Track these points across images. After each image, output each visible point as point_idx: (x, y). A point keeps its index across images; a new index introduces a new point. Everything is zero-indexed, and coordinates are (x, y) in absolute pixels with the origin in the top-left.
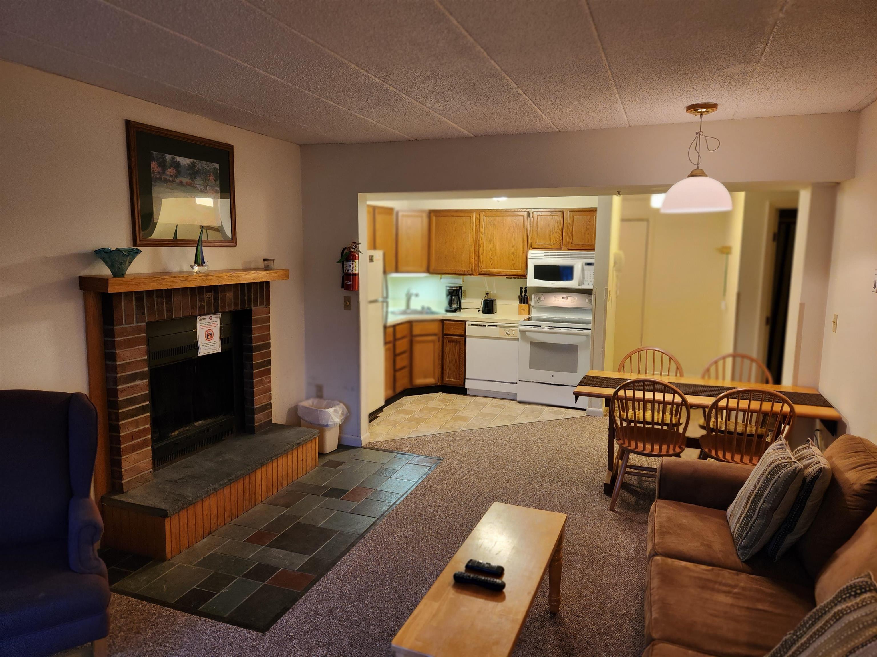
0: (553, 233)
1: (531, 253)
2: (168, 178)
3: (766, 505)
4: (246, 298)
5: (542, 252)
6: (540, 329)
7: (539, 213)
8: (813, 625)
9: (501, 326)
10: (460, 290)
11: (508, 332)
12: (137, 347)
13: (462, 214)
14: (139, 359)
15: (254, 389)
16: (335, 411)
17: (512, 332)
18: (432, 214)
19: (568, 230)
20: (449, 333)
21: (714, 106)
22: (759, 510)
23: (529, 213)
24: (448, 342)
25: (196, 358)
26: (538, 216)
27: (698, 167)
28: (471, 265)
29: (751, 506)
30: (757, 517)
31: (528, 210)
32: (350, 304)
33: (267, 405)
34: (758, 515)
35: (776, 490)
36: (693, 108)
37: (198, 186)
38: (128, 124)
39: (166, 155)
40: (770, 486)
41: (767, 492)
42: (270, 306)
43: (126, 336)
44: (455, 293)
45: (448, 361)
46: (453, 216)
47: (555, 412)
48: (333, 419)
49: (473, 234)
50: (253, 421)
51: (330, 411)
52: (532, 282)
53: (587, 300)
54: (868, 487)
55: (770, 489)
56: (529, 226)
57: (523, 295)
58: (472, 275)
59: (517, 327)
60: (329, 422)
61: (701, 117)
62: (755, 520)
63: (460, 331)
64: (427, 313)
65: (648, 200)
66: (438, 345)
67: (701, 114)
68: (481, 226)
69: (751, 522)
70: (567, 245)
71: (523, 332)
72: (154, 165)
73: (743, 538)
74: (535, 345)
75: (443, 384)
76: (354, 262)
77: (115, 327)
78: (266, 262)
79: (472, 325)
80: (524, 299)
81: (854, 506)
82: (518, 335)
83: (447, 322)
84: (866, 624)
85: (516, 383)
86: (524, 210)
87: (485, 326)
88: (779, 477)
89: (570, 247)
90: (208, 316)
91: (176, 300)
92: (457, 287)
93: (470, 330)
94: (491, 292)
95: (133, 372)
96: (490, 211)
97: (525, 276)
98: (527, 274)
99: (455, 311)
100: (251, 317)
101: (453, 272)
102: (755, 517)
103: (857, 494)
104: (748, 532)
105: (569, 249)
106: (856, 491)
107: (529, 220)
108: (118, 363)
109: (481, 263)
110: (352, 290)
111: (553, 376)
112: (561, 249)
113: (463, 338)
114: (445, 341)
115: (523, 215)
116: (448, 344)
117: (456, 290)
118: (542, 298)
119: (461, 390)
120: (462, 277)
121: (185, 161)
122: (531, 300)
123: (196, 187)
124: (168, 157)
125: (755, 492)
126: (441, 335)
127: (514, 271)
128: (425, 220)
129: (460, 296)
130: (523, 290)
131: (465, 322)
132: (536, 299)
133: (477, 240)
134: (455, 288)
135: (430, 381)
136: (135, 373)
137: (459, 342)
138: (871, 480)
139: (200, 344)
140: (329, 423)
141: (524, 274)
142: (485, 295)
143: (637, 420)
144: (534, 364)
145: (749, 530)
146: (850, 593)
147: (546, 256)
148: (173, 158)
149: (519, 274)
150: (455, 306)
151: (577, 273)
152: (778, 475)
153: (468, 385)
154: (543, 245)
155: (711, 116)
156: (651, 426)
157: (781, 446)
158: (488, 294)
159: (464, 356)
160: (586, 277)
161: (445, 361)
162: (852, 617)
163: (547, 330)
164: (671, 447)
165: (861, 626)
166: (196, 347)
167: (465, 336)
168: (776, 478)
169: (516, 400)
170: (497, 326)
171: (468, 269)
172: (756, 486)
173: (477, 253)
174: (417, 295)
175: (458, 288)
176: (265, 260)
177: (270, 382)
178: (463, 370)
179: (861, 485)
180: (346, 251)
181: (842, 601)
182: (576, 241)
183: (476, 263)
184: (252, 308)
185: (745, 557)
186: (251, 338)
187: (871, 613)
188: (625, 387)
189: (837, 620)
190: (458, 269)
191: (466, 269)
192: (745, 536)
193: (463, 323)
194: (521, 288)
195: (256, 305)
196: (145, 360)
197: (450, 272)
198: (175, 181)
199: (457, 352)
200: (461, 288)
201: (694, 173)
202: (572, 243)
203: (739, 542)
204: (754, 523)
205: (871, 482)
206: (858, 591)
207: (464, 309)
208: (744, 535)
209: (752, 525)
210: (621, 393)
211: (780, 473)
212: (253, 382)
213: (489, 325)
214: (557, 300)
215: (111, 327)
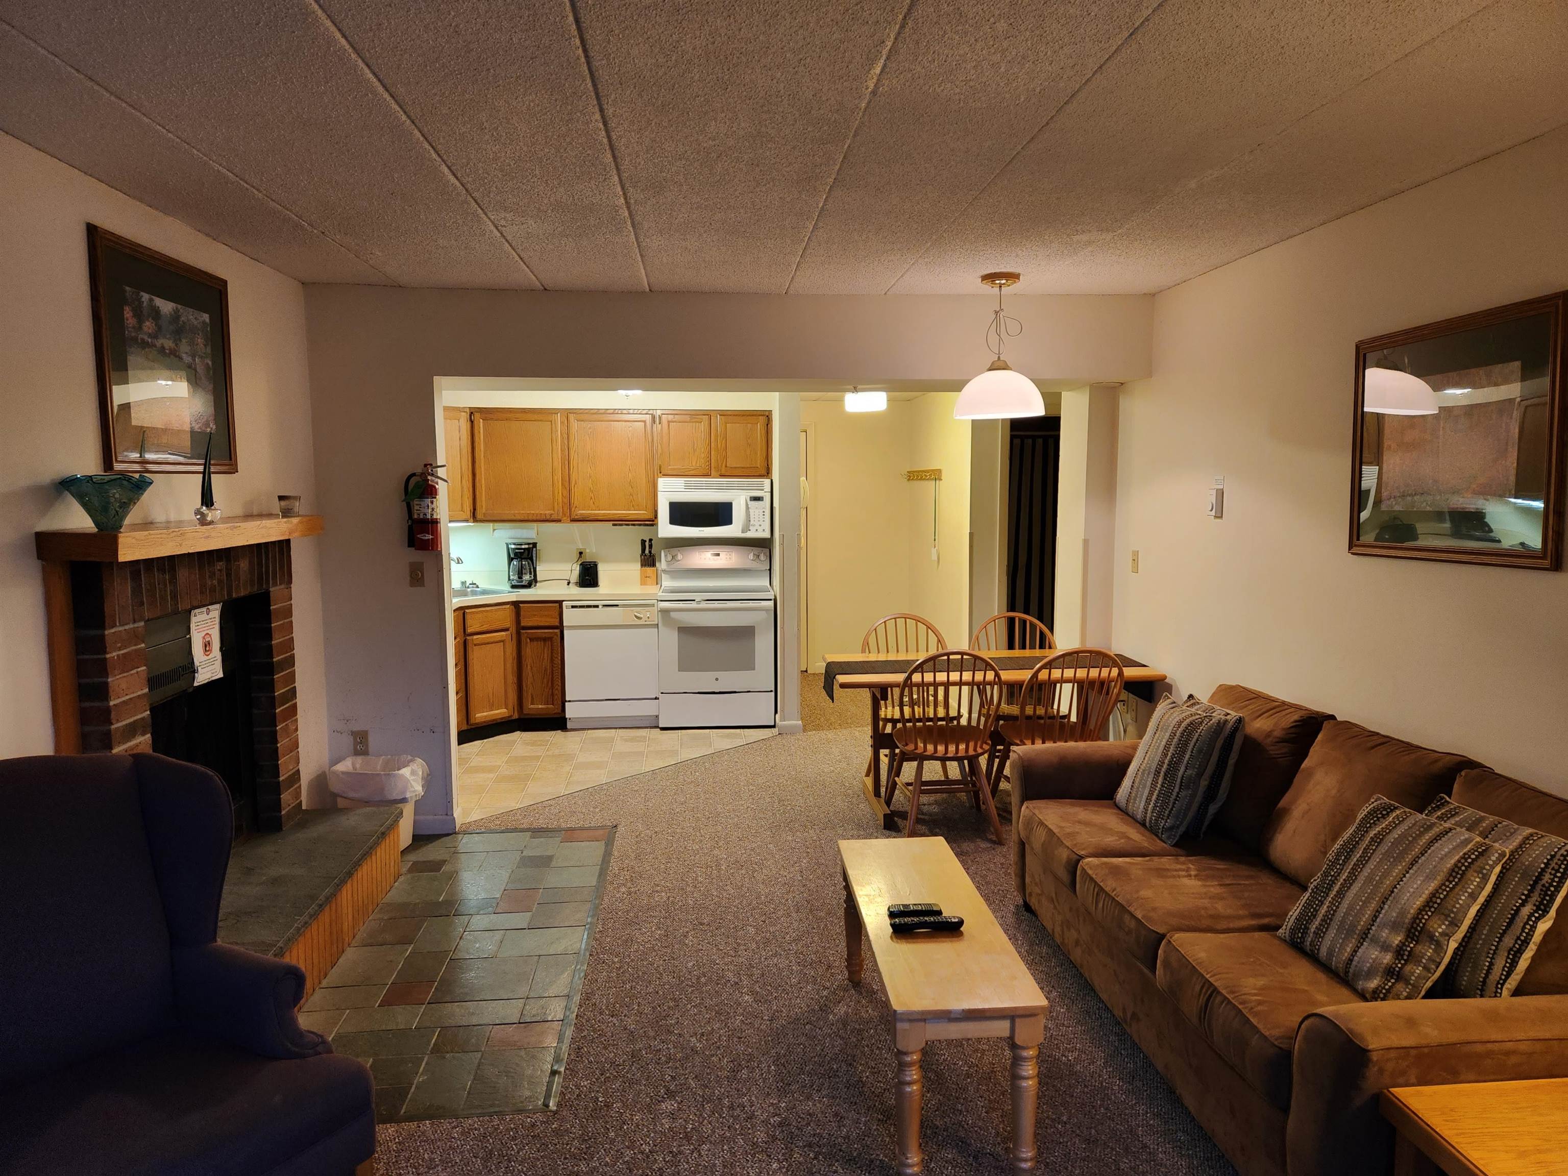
0: (695, 451)
1: (662, 483)
2: (146, 338)
3: (1191, 772)
4: (264, 570)
5: (680, 482)
6: (693, 605)
7: (671, 417)
8: (1348, 858)
9: (624, 606)
10: (534, 549)
11: (638, 615)
12: (135, 671)
13: (536, 417)
14: (139, 693)
15: (278, 745)
16: (413, 773)
17: (645, 614)
18: (477, 416)
19: (719, 446)
20: (530, 624)
21: (1012, 277)
22: (1182, 779)
23: (654, 417)
24: (528, 640)
25: (191, 690)
26: (669, 422)
27: (999, 357)
28: (556, 504)
29: (1165, 779)
30: (1180, 788)
31: (651, 412)
32: (423, 575)
33: (293, 774)
34: (1181, 785)
35: (1200, 751)
36: (990, 278)
37: (184, 356)
38: (92, 231)
39: (142, 293)
40: (1190, 749)
41: (1187, 756)
42: (292, 585)
43: (120, 649)
44: (525, 555)
45: (530, 675)
46: (517, 420)
47: (728, 736)
48: (412, 787)
49: (558, 449)
50: (278, 805)
51: (406, 772)
52: (666, 529)
53: (751, 556)
54: (1293, 730)
55: (1192, 752)
56: (655, 439)
57: (647, 551)
58: (559, 521)
59: (653, 605)
60: (408, 793)
61: (1000, 290)
62: (1178, 793)
63: (551, 620)
64: (474, 593)
65: (841, 400)
66: (511, 648)
67: (1000, 287)
68: (572, 438)
69: (1173, 797)
70: (718, 469)
71: (665, 612)
72: (128, 313)
73: (1165, 818)
74: (686, 631)
75: (522, 717)
76: (434, 500)
77: (106, 632)
78: (283, 503)
79: (573, 607)
80: (649, 560)
81: (1281, 754)
82: (655, 619)
83: (526, 605)
84: (1414, 835)
85: (656, 698)
86: (645, 412)
87: (597, 606)
88: (1200, 735)
89: (723, 472)
90: (204, 609)
91: (183, 575)
92: (529, 544)
93: (570, 617)
94: (588, 551)
95: (132, 720)
96: (586, 411)
97: (653, 521)
98: (656, 517)
99: (529, 586)
100: (270, 606)
101: (522, 518)
102: (1177, 790)
103: (1282, 740)
104: (1172, 809)
105: (722, 476)
106: (1279, 738)
107: (655, 429)
108: (112, 703)
109: (576, 501)
110: (432, 549)
111: (717, 679)
112: (707, 475)
113: (557, 631)
114: (523, 639)
115: (644, 419)
116: (529, 644)
117: (528, 549)
118: (680, 557)
119: (558, 722)
120: (535, 525)
121: (166, 307)
122: (660, 561)
123: (180, 358)
124: (145, 297)
125: (1166, 761)
126: (513, 629)
127: (633, 513)
128: (465, 425)
129: (534, 558)
130: (647, 544)
131: (560, 603)
132: (670, 558)
133: (567, 461)
134: (527, 546)
135: (500, 712)
136: (135, 722)
137: (550, 639)
138: (1296, 721)
139: (196, 663)
140: (408, 795)
141: (652, 516)
142: (576, 555)
143: (917, 717)
144: (685, 665)
145: (1173, 806)
146: (1376, 817)
147: (688, 487)
148: (151, 300)
149: (642, 517)
150: (527, 578)
151: (738, 513)
152: (1197, 734)
153: (571, 711)
154: (680, 469)
155: (1011, 289)
156: (944, 723)
157: (1174, 705)
158: (581, 553)
159: (560, 662)
160: (752, 520)
161: (524, 674)
162: (1396, 834)
163: (704, 605)
164: (971, 744)
165: (1410, 839)
166: (190, 669)
167: (561, 627)
168: (1195, 738)
169: (657, 727)
170: (617, 606)
171: (553, 512)
172: (1165, 755)
173: (567, 483)
174: (459, 561)
175: (531, 546)
176: (281, 498)
177: (296, 730)
178: (560, 688)
179: (1284, 729)
180: (413, 481)
181: (1373, 825)
182: (731, 462)
183: (566, 500)
184: (271, 589)
185: (1174, 839)
186: (271, 646)
187: (1414, 825)
188: (920, 668)
189: (1379, 843)
190: (532, 512)
191: (547, 512)
192: (1169, 815)
193: (557, 605)
194: (643, 542)
195: (275, 584)
196: (144, 694)
197: (518, 518)
198: (155, 346)
199: (546, 655)
200: (535, 545)
201: (995, 366)
202: (726, 467)
203: (1162, 825)
204: (1177, 796)
205: (1294, 724)
206: (1384, 812)
207: (541, 581)
208: (1166, 815)
209: (1176, 800)
210: (916, 678)
211: (1199, 731)
212: (275, 732)
213: (604, 606)
214: (705, 558)
215: (99, 632)
